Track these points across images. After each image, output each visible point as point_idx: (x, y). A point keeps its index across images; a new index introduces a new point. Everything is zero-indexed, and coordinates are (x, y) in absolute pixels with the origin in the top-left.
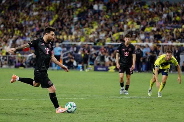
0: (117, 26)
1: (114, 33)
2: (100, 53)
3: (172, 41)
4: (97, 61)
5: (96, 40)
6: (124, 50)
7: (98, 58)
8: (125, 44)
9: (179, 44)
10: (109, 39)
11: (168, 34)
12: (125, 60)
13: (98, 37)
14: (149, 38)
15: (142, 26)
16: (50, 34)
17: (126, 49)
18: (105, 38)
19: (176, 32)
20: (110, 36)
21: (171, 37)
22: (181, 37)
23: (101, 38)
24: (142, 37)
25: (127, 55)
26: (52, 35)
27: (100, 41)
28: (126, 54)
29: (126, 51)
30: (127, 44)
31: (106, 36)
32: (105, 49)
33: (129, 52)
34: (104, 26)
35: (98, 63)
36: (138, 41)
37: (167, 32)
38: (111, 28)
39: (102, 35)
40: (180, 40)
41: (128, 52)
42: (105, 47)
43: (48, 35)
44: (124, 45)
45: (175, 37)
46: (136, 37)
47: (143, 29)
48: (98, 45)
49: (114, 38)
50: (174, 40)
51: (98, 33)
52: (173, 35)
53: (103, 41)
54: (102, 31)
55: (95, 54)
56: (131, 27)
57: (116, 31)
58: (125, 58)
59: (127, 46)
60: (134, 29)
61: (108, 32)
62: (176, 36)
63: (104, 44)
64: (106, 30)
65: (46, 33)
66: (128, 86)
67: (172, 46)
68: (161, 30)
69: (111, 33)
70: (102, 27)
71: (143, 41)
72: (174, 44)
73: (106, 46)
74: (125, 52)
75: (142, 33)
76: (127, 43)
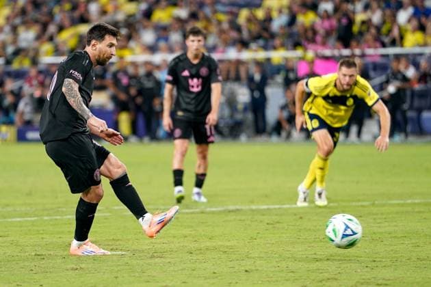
0: (67, 6)
1: (61, 28)
2: (27, 89)
3: (239, 46)
4: (23, 114)
5: (10, 50)
6: (186, 73)
7: (26, 104)
8: (190, 55)
9: (261, 55)
10: (47, 47)
11: (225, 26)
12: (193, 102)
13: (15, 41)
14: (166, 39)
15: (144, 6)
16: (104, 42)
17: (194, 71)
18: (36, 44)
19: (249, 20)
20: (51, 39)
21: (234, 34)
22: (265, 34)
23: (23, 44)
24: (148, 37)
25: (198, 87)
26: (111, 45)
27: (23, 54)
28: (195, 85)
29: (192, 77)
30: (196, 57)
31: (39, 38)
32: (41, 77)
33: (203, 78)
34: (30, 8)
35: (27, 117)
36: (138, 49)
37: (219, 23)
38: (51, 15)
39: (27, 36)
40: (261, 42)
41: (200, 80)
42: (40, 72)
43: (98, 46)
44: (187, 59)
45: (245, 35)
46: (129, 37)
47: (148, 14)
48: (16, 66)
49: (65, 42)
50: (244, 45)
51: (14, 29)
52: (238, 29)
53: (31, 54)
54: (24, 23)
55: (12, 92)
56: (110, 8)
57: (67, 22)
58: (193, 96)
59: (195, 62)
60: (120, 17)
61: (45, 27)
62: (250, 31)
63: (35, 62)
64: (36, 21)
65: (93, 42)
66: (204, 175)
67: (239, 63)
68: (201, 15)
69: (52, 29)
70: (23, 12)
71: (152, 49)
72: (246, 55)
73: (41, 67)
74: (190, 81)
75: (145, 27)
76: (194, 52)
